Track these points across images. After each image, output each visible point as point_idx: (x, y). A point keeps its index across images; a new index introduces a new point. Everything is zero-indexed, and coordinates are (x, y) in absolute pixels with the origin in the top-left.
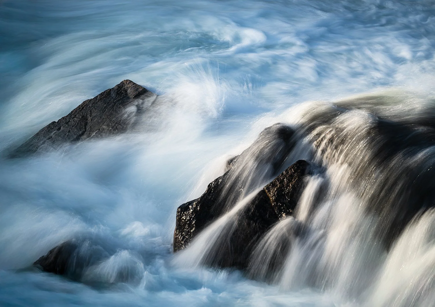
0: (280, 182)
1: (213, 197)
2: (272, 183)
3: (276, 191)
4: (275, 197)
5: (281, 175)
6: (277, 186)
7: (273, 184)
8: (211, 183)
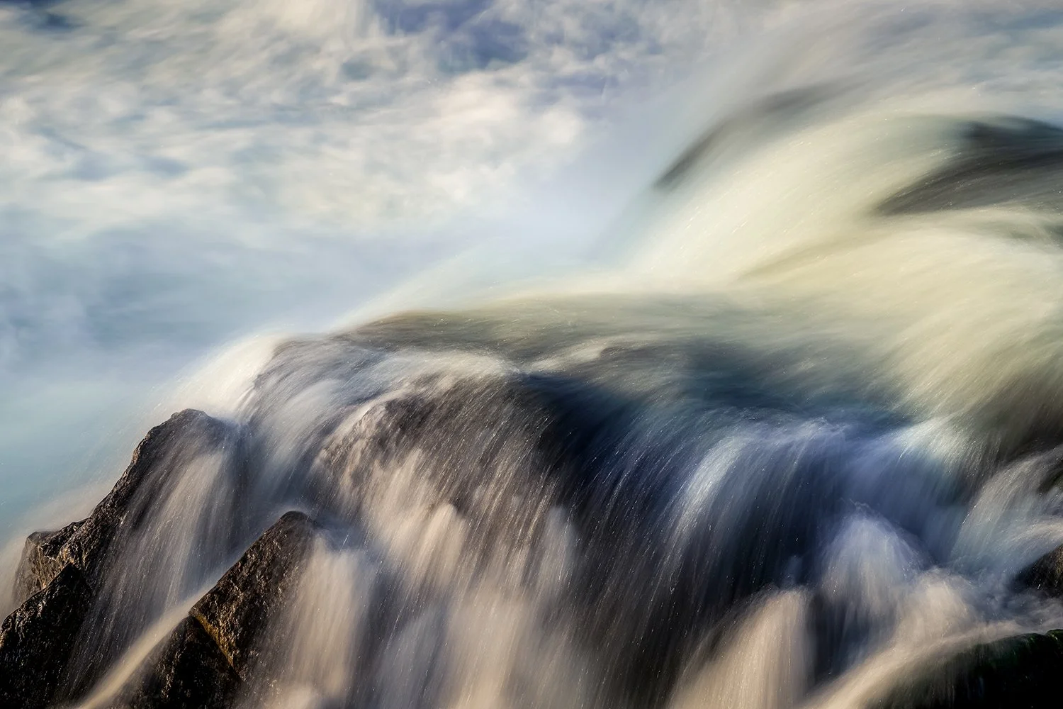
0: (244, 584)
1: (25, 660)
2: (214, 592)
3: (236, 615)
4: (236, 634)
5: (242, 565)
6: (235, 598)
7: (221, 595)
8: (10, 616)
